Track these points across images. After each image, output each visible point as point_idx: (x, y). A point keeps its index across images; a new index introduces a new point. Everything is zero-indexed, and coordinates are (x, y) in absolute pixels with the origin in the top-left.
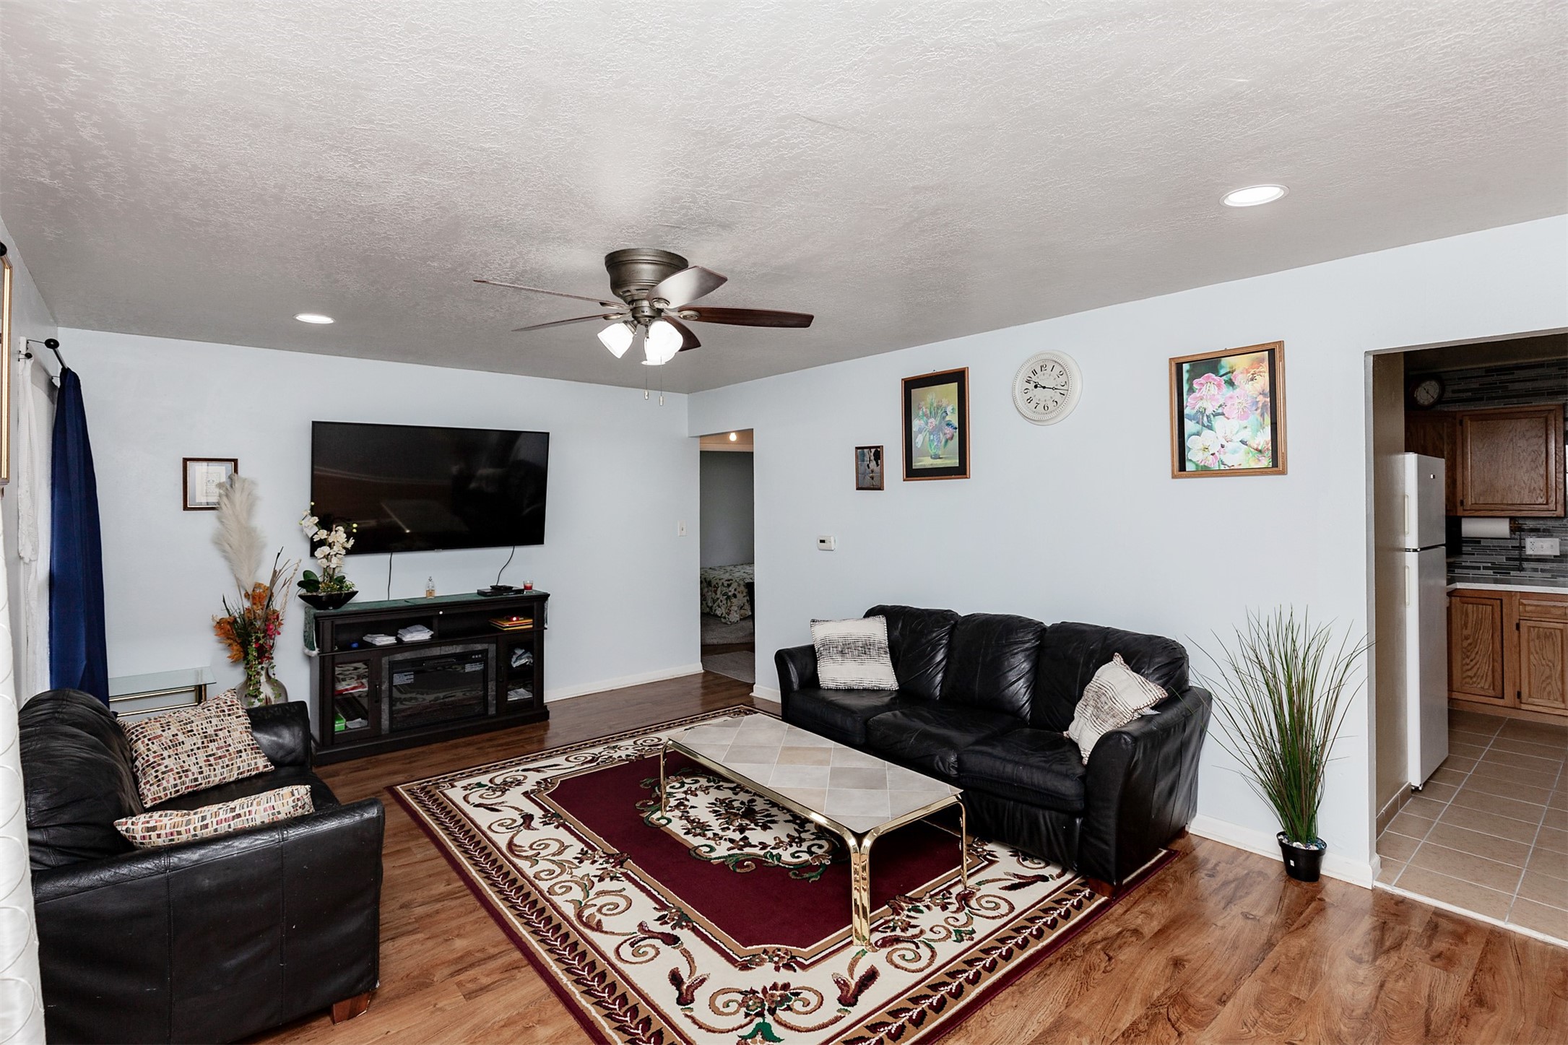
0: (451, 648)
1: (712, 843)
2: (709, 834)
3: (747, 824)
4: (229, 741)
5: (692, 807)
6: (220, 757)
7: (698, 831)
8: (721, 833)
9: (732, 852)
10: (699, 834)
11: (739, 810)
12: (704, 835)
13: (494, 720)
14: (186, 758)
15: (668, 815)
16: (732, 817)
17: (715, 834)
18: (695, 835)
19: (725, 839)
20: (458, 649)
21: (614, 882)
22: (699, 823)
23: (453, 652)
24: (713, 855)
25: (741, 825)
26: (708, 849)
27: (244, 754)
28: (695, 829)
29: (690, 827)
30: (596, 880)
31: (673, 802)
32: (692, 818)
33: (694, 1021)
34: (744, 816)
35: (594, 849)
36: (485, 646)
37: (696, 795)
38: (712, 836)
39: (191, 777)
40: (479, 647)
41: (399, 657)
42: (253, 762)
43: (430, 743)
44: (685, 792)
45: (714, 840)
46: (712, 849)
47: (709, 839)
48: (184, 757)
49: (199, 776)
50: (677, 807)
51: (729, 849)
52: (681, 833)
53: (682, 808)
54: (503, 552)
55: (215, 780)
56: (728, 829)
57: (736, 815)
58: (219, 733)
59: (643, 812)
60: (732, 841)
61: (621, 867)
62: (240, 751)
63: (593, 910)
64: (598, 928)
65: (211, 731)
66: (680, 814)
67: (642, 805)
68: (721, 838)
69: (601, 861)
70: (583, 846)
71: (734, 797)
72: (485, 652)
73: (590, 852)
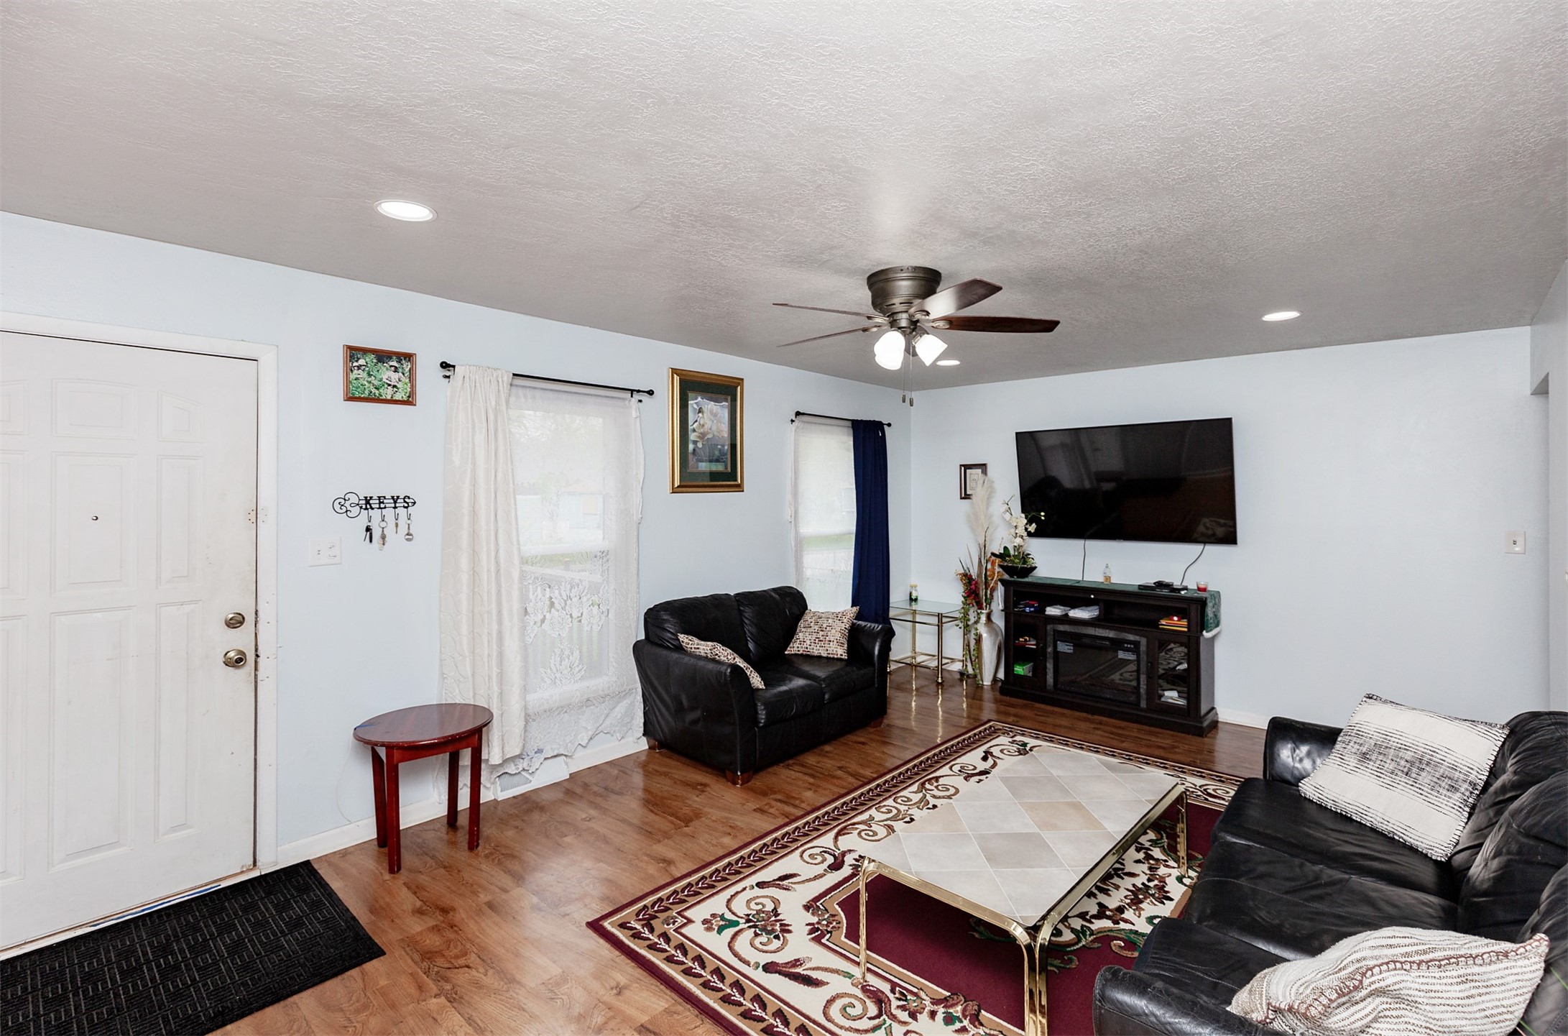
0: (1104, 631)
4: (829, 634)
6: (821, 641)
13: (1143, 714)
14: (807, 635)
20: (1111, 634)
23: (1106, 635)
27: (831, 643)
36: (1137, 638)
39: (805, 646)
40: (1131, 637)
41: (1061, 628)
42: (835, 650)
43: (1093, 714)
48: (807, 634)
49: (809, 647)
54: (1192, 550)
55: (816, 653)
58: (828, 628)
62: (830, 641)
65: (825, 626)
72: (1137, 644)
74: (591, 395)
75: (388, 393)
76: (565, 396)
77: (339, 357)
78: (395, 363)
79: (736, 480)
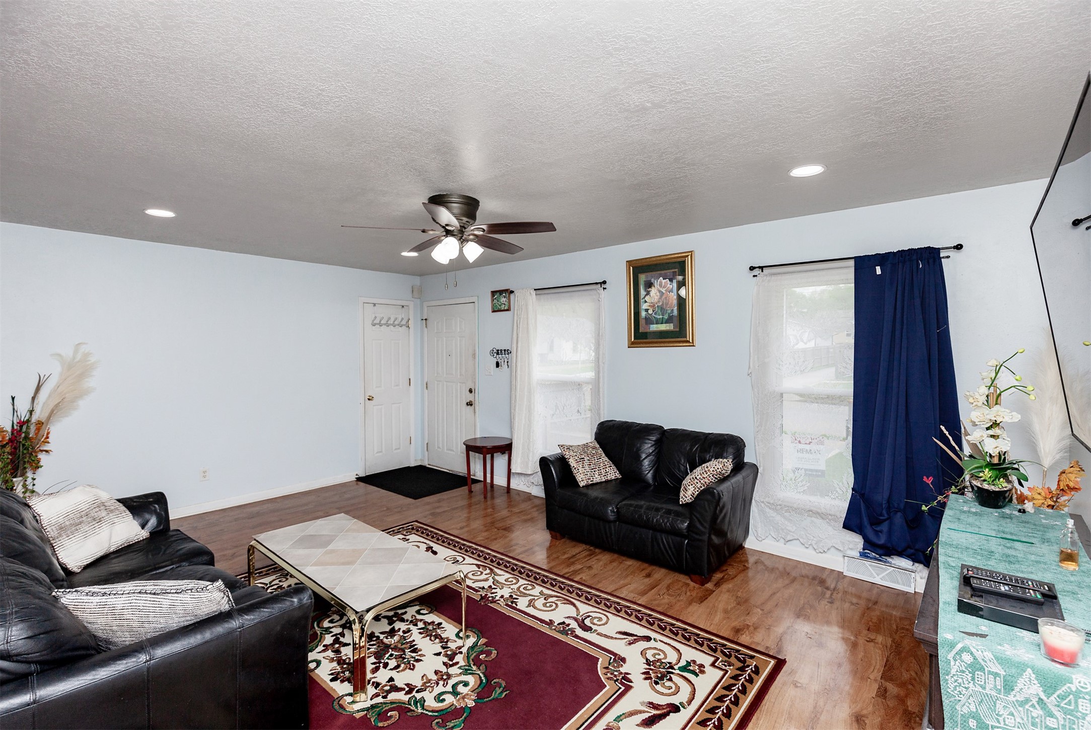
1: (419, 617)
2: (421, 625)
3: (387, 638)
5: (438, 654)
7: (430, 627)
8: (411, 627)
9: (403, 611)
10: (429, 624)
11: (391, 655)
12: (425, 623)
15: (460, 643)
16: (399, 645)
17: (416, 625)
18: (433, 622)
19: (407, 621)
21: (481, 586)
22: (431, 636)
24: (417, 608)
25: (392, 637)
26: (422, 612)
28: (434, 629)
29: (438, 631)
30: (493, 587)
31: (459, 658)
32: (437, 640)
33: (425, 543)
34: (388, 647)
35: (507, 605)
37: (436, 672)
38: (419, 623)
44: (449, 676)
45: (416, 619)
46: (418, 612)
47: (421, 620)
50: (454, 654)
51: (406, 613)
52: (445, 624)
53: (449, 653)
56: (404, 632)
57: (395, 649)
59: (486, 644)
60: (403, 620)
61: (481, 595)
63: (485, 572)
64: (478, 566)
66: (449, 644)
67: (488, 653)
68: (411, 622)
69: (497, 598)
70: (518, 607)
71: (394, 674)
73: (510, 604)
74: (576, 291)
75: (503, 307)
76: (563, 294)
77: (490, 295)
78: (504, 295)
79: (686, 337)
